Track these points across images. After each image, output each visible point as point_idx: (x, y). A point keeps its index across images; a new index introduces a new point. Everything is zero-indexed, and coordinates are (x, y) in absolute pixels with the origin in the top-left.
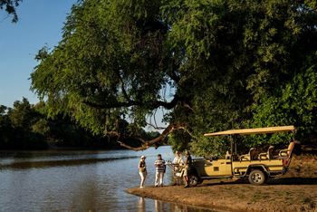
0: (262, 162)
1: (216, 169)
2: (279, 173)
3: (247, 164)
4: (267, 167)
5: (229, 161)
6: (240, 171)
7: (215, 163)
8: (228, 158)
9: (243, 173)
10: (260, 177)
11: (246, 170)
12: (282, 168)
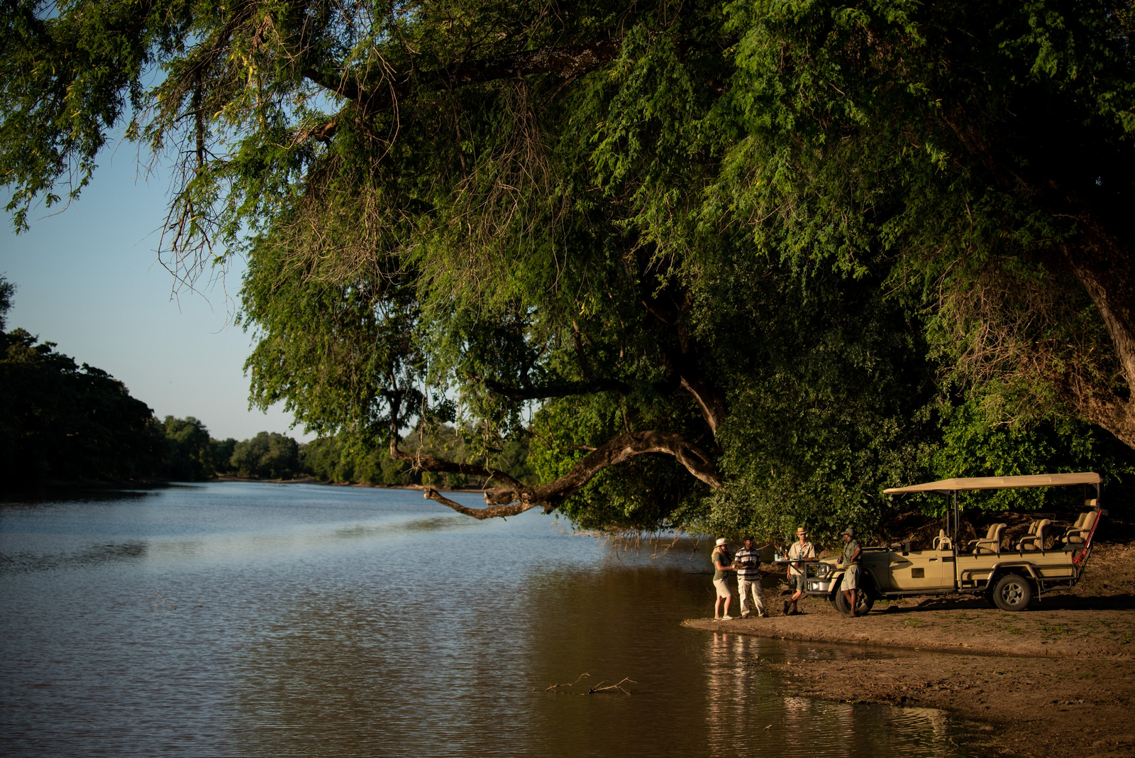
0: (1026, 557)
1: (918, 573)
2: (1064, 581)
3: (992, 562)
4: (1037, 569)
5: (949, 554)
6: (975, 577)
7: (917, 560)
8: (946, 548)
9: (982, 582)
10: (1019, 592)
11: (989, 576)
12: (1068, 572)
